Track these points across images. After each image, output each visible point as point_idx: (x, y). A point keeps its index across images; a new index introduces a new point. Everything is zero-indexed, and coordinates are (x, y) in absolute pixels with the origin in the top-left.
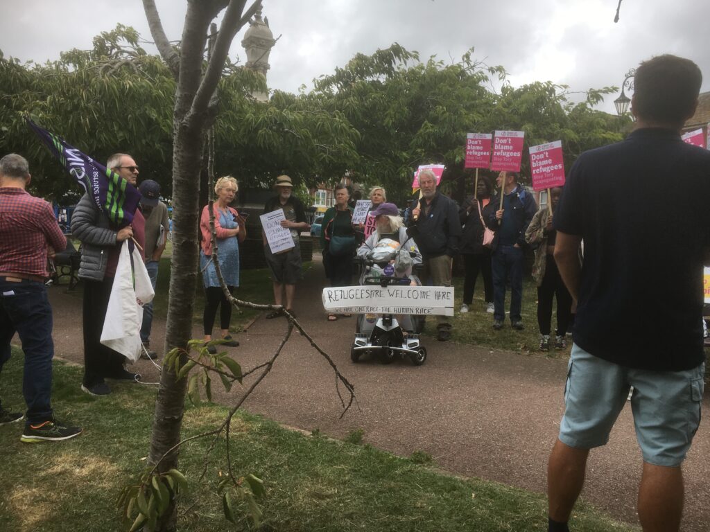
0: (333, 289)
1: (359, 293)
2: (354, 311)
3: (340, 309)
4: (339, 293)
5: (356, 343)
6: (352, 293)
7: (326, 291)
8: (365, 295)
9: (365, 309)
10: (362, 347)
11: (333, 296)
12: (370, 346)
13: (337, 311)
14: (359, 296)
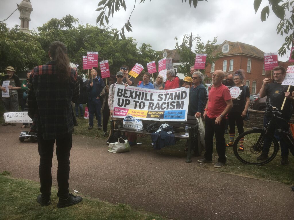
0: (9, 113)
1: (20, 114)
2: (18, 122)
3: (12, 121)
4: (11, 115)
5: (21, 135)
6: (17, 115)
7: (6, 114)
8: (23, 115)
9: (23, 121)
10: (23, 136)
11: (9, 116)
12: (27, 135)
13: (11, 122)
14: (20, 116)
